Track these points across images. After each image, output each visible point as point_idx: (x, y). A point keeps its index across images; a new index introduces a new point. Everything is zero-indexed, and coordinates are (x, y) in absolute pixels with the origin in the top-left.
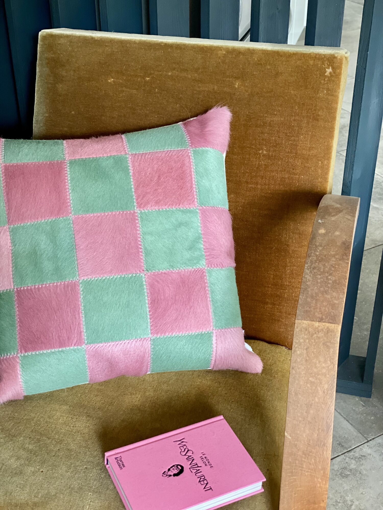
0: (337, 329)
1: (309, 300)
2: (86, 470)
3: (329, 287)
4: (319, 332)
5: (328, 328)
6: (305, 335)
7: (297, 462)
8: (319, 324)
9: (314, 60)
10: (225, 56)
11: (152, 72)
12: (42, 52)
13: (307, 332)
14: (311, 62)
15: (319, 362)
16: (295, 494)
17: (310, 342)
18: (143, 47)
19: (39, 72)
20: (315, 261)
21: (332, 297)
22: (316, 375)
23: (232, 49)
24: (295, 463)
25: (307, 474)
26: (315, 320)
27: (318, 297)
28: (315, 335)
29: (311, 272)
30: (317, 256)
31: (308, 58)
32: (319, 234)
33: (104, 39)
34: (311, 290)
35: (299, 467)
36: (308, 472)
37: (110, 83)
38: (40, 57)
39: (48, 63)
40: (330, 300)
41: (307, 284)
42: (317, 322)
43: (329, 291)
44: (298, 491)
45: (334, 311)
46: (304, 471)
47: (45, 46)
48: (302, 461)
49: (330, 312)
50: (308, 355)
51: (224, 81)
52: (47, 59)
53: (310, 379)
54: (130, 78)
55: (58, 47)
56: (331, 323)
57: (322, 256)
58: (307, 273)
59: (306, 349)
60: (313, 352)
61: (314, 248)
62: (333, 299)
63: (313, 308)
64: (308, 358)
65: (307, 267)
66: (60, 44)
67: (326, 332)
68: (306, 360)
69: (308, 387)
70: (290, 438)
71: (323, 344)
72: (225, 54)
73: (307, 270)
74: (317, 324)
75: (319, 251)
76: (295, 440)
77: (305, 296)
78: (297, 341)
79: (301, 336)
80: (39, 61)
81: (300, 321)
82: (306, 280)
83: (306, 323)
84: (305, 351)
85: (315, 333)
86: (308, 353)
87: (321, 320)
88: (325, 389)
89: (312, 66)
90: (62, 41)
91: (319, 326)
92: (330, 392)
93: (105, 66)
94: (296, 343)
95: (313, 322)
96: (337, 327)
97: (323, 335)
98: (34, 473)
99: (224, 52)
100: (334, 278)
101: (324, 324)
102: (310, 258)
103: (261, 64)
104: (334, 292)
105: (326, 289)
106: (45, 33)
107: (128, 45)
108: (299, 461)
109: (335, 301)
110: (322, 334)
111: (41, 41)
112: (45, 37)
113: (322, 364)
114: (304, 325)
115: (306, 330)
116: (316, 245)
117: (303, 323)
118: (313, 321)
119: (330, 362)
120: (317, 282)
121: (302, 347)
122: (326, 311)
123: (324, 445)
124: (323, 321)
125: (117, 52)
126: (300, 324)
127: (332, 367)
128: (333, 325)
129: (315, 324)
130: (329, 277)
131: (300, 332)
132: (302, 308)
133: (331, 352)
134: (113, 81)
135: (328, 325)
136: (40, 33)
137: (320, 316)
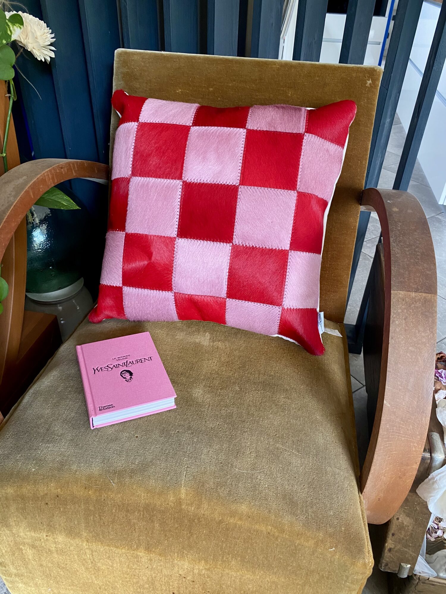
0: (434, 299)
1: (402, 271)
2: (178, 433)
3: (418, 259)
4: (416, 303)
5: (425, 298)
6: (402, 305)
7: (395, 428)
8: (416, 295)
9: (357, 73)
10: (278, 69)
11: (215, 83)
12: (118, 68)
13: (404, 302)
14: (354, 75)
15: (419, 331)
16: (389, 457)
17: (408, 312)
18: (207, 62)
19: (116, 85)
20: (399, 235)
21: (424, 268)
22: (416, 345)
23: (284, 64)
24: (393, 429)
25: (403, 439)
26: (411, 290)
27: (410, 269)
28: (413, 306)
29: (397, 245)
30: (399, 230)
31: (351, 71)
32: (394, 212)
33: (172, 55)
34: (402, 261)
35: (397, 433)
36: (404, 437)
37: (178, 93)
38: (116, 73)
39: (123, 77)
40: (423, 271)
41: (397, 256)
42: (414, 293)
43: (420, 262)
44: (392, 454)
45: (428, 281)
46: (401, 436)
47: (121, 62)
48: (400, 427)
49: (425, 283)
50: (406, 325)
51: (278, 90)
52: (122, 73)
53: (410, 348)
54: (195, 88)
55: (132, 62)
56: (427, 293)
57: (404, 231)
58: (394, 246)
59: (405, 319)
60: (412, 322)
61: (394, 224)
62: (425, 270)
63: (407, 279)
64: (407, 328)
65: (393, 241)
66: (134, 60)
67: (424, 302)
68: (405, 330)
69: (408, 356)
70: (389, 406)
71: (422, 313)
72: (278, 68)
73: (393, 243)
74: (413, 294)
75: (399, 226)
76: (394, 408)
77: (396, 267)
78: (395, 312)
79: (399, 306)
80: (115, 76)
81: (396, 291)
82: (395, 253)
83: (402, 293)
84: (404, 321)
85: (413, 303)
86: (407, 323)
87: (417, 290)
88: (425, 358)
89: (355, 77)
90: (136, 57)
91: (416, 296)
92: (430, 360)
93: (174, 78)
94: (394, 313)
95: (409, 293)
96: (433, 296)
97: (420, 305)
98: (129, 438)
99: (278, 66)
100: (421, 250)
101: (420, 294)
102: (393, 232)
103: (311, 76)
104: (424, 263)
105: (417, 260)
106: (120, 51)
107: (193, 61)
108: (397, 427)
109: (428, 272)
110: (420, 303)
111: (117, 58)
112: (120, 54)
113: (421, 333)
114: (400, 295)
115: (403, 300)
116: (395, 221)
117: (400, 294)
118: (409, 291)
119: (430, 331)
120: (406, 254)
121: (401, 317)
122: (421, 282)
123: (423, 412)
124: (419, 291)
125: (184, 66)
126: (396, 294)
127: (432, 336)
128: (430, 295)
129: (411, 294)
130: (417, 250)
131: (397, 302)
132: (396, 278)
133: (430, 322)
134: (181, 91)
135: (424, 295)
136: (116, 51)
137: (415, 286)
